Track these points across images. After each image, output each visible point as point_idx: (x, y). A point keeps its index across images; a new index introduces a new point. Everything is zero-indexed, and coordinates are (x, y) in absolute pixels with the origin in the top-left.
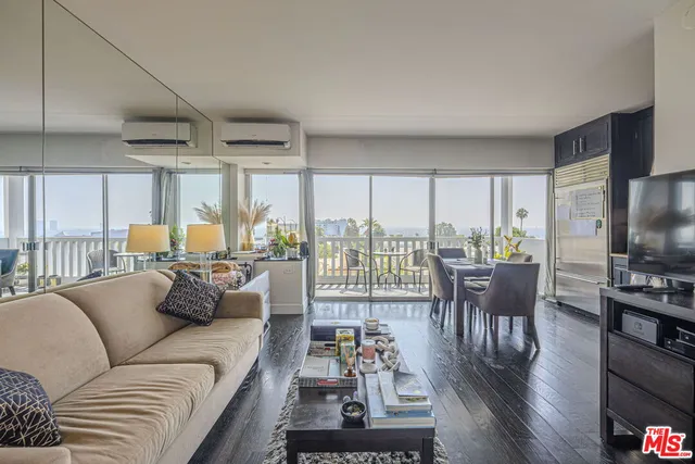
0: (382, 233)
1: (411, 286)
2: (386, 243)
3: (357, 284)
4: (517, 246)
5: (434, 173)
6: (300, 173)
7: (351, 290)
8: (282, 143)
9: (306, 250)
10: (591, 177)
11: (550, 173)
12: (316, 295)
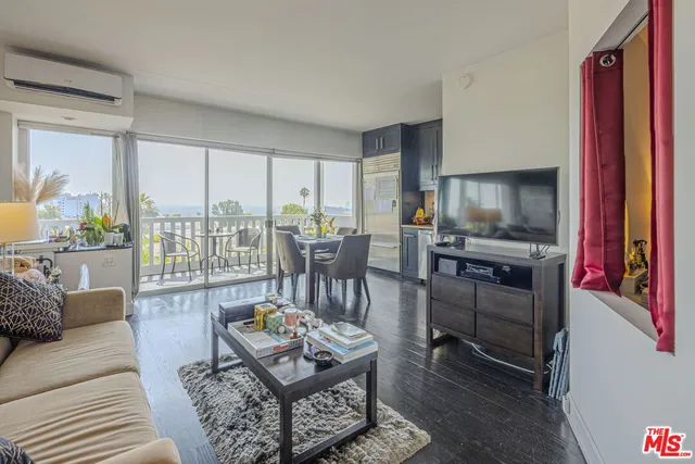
0: (153, 212)
1: (236, 268)
2: (157, 225)
3: (173, 273)
4: (331, 222)
5: (272, 153)
6: (116, 137)
7: (168, 280)
8: (112, 99)
9: (129, 235)
10: (387, 168)
11: (360, 162)
12: (141, 290)
